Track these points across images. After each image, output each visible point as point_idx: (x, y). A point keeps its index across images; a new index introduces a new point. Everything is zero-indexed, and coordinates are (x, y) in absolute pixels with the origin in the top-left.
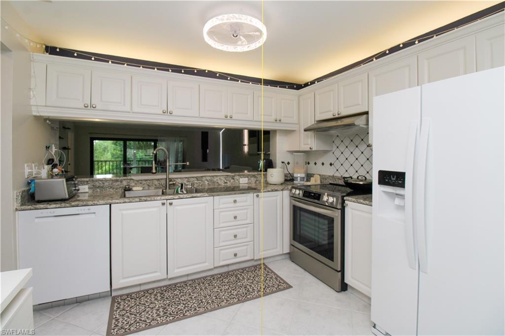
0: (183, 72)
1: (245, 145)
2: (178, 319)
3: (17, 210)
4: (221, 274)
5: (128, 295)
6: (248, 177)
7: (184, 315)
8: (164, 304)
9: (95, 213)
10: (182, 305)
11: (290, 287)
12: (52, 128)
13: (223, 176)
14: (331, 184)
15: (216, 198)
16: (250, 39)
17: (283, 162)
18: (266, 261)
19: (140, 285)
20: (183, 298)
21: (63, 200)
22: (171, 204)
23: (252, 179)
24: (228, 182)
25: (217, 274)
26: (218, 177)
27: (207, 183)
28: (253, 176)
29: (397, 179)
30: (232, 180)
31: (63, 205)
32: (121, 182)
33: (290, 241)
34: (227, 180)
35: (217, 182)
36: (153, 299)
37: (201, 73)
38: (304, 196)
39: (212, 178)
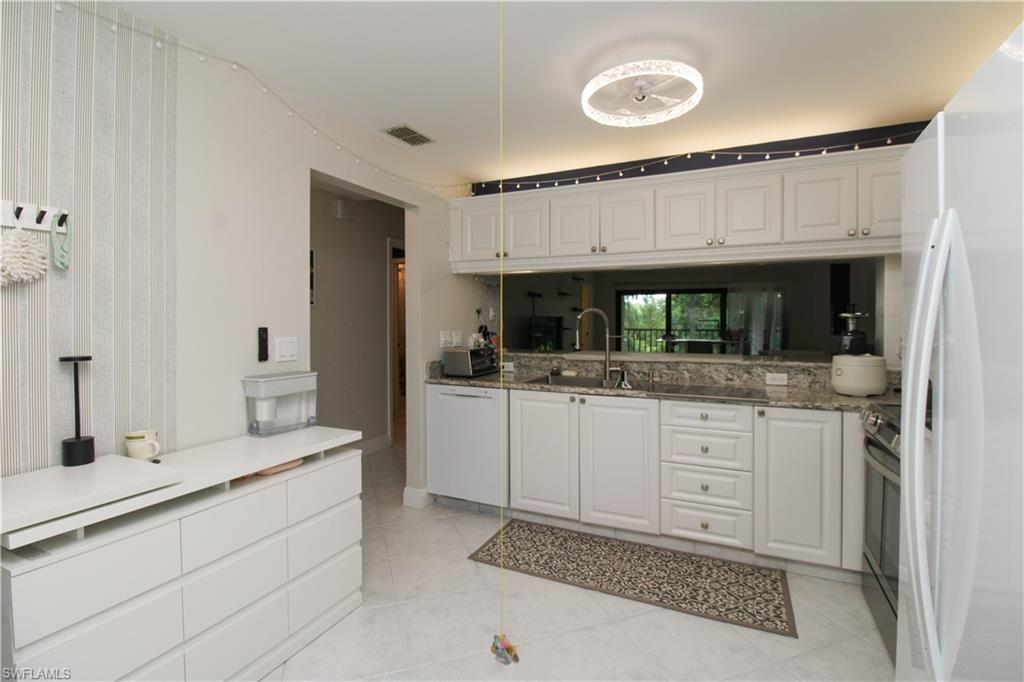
2: (554, 579)
3: (426, 382)
4: (675, 553)
5: (529, 523)
6: (788, 372)
7: (564, 577)
8: (555, 553)
9: (490, 398)
10: (574, 564)
11: (793, 634)
13: (723, 364)
15: (665, 403)
18: (789, 568)
19: (546, 516)
20: (584, 557)
21: (468, 378)
22: (583, 401)
23: (801, 376)
24: (736, 378)
25: (668, 550)
26: (712, 366)
27: (687, 375)
28: (804, 370)
30: (745, 376)
33: (864, 548)
34: (733, 374)
35: (711, 377)
36: (549, 541)
39: (699, 367)
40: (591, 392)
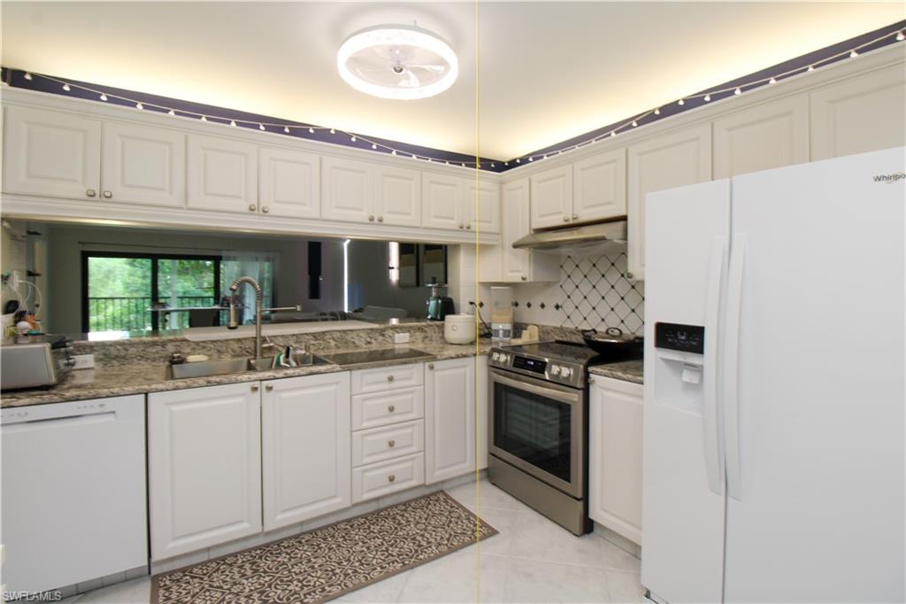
0: (287, 130)
1: (393, 268)
4: (365, 516)
5: (183, 570)
6: (409, 331)
8: (260, 584)
9: (114, 412)
10: (295, 582)
11: (494, 532)
12: (13, 237)
13: (363, 330)
14: (558, 342)
15: (357, 373)
16: (425, 76)
17: (471, 303)
18: (445, 487)
19: (208, 549)
20: (296, 569)
21: (46, 388)
22: (269, 389)
23: (417, 334)
24: (373, 341)
25: (357, 517)
26: (355, 334)
27: (333, 343)
28: (419, 328)
29: (688, 339)
30: (381, 337)
31: (47, 397)
32: (163, 346)
33: (489, 447)
34: (371, 338)
35: (354, 343)
36: (237, 576)
37: (323, 135)
38: (515, 365)
39: (344, 335)
40: (277, 375)
